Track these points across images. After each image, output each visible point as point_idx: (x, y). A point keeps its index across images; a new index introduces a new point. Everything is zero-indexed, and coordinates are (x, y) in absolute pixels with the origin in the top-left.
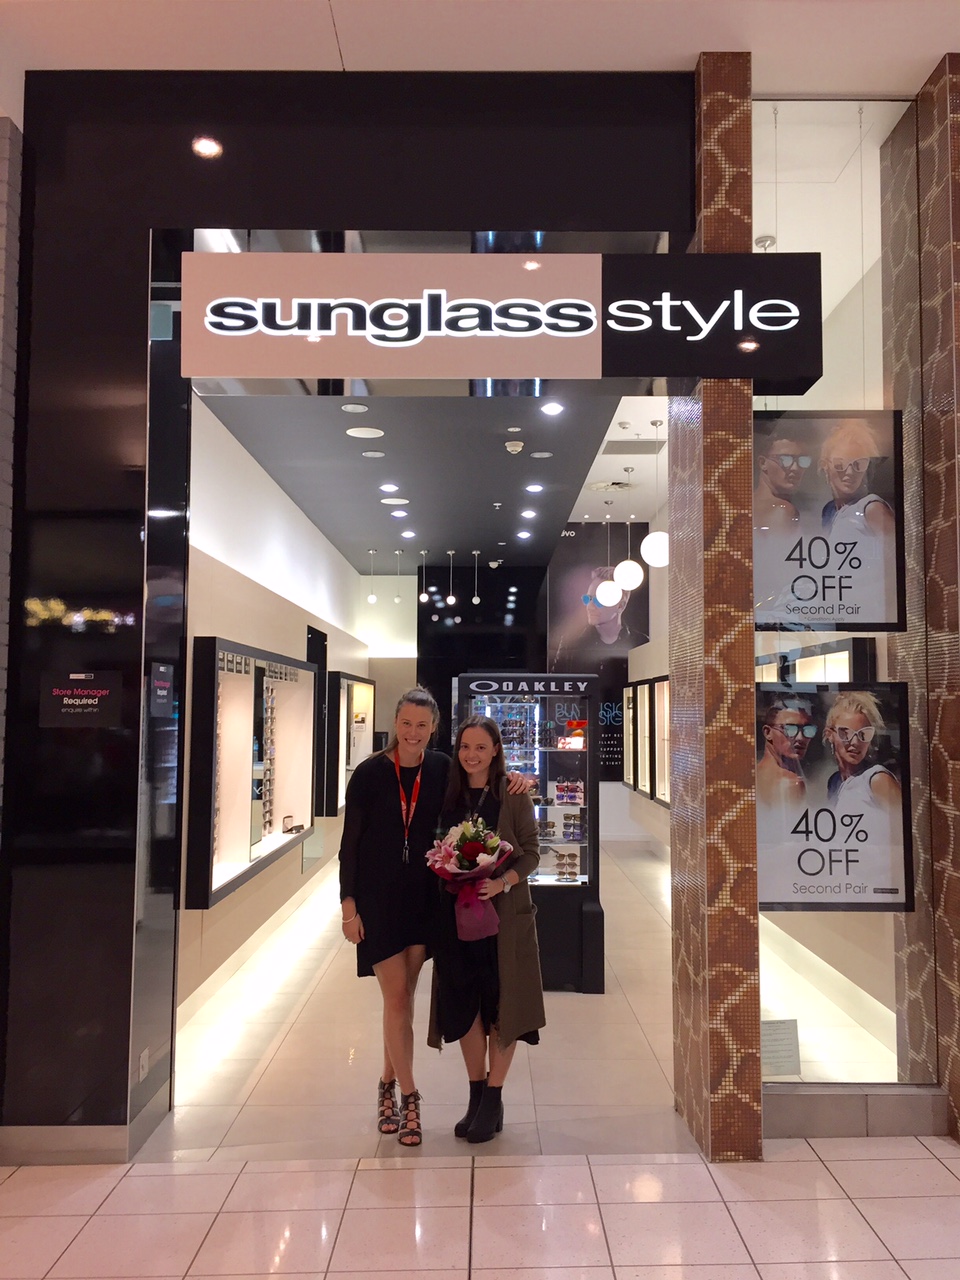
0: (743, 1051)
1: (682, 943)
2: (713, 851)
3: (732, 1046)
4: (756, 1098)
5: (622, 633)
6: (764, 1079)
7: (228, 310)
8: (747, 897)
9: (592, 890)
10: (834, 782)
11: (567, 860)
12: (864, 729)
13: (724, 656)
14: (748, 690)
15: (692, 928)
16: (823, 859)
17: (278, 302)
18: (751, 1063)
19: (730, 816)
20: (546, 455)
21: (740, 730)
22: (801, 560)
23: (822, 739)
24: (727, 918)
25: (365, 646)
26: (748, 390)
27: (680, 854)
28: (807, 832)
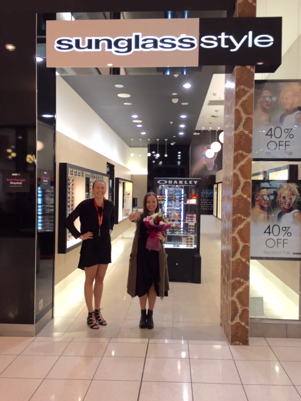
0: (243, 308)
1: (224, 270)
2: (234, 239)
3: (239, 306)
4: (247, 323)
5: (214, 167)
6: (250, 317)
7: (63, 42)
8: (246, 255)
9: (197, 250)
10: (280, 216)
11: (189, 240)
12: (292, 197)
13: (241, 170)
14: (249, 182)
15: (227, 265)
16: (275, 243)
17: (80, 39)
18: (245, 312)
19: (241, 226)
20: (186, 104)
21: (245, 196)
22: (271, 135)
23: (276, 200)
24: (239, 262)
25: (130, 170)
26: (253, 70)
27: (224, 240)
28: (269, 233)
